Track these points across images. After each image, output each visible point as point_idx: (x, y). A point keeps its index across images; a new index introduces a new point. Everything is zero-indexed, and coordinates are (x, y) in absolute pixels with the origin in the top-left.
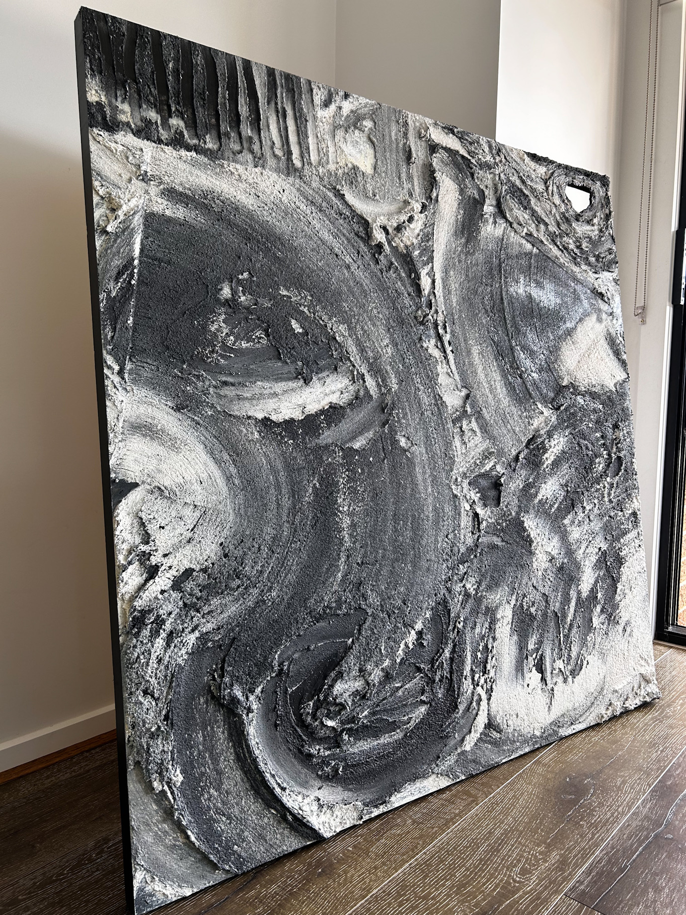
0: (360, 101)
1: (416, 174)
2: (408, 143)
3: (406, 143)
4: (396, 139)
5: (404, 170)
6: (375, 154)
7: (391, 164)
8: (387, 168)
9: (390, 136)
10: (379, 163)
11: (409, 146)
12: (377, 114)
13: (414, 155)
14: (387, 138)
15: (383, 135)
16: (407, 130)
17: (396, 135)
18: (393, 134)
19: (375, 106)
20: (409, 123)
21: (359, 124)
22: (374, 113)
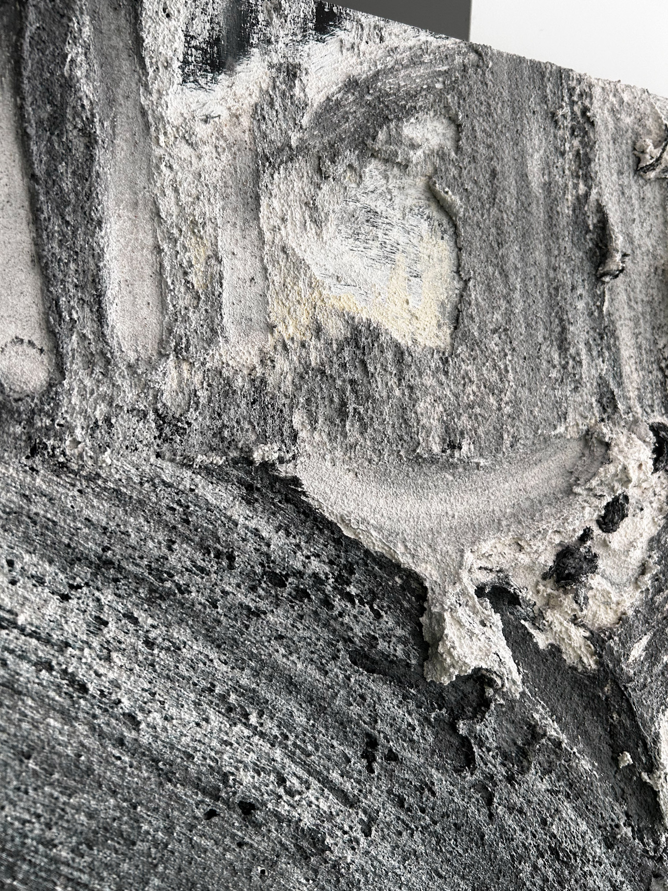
0: (391, 41)
1: (626, 313)
2: (593, 196)
3: (587, 195)
4: (548, 187)
5: (581, 305)
6: (459, 258)
7: (526, 293)
8: (509, 315)
9: (523, 176)
10: (475, 294)
11: (600, 209)
12: (464, 89)
13: (619, 241)
14: (511, 183)
15: (494, 174)
16: (589, 145)
17: (547, 167)
18: (534, 166)
19: (458, 59)
20: (598, 120)
21: (382, 136)
22: (451, 88)
